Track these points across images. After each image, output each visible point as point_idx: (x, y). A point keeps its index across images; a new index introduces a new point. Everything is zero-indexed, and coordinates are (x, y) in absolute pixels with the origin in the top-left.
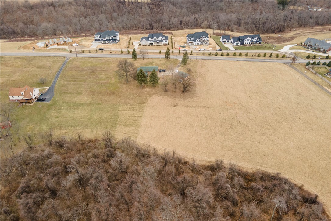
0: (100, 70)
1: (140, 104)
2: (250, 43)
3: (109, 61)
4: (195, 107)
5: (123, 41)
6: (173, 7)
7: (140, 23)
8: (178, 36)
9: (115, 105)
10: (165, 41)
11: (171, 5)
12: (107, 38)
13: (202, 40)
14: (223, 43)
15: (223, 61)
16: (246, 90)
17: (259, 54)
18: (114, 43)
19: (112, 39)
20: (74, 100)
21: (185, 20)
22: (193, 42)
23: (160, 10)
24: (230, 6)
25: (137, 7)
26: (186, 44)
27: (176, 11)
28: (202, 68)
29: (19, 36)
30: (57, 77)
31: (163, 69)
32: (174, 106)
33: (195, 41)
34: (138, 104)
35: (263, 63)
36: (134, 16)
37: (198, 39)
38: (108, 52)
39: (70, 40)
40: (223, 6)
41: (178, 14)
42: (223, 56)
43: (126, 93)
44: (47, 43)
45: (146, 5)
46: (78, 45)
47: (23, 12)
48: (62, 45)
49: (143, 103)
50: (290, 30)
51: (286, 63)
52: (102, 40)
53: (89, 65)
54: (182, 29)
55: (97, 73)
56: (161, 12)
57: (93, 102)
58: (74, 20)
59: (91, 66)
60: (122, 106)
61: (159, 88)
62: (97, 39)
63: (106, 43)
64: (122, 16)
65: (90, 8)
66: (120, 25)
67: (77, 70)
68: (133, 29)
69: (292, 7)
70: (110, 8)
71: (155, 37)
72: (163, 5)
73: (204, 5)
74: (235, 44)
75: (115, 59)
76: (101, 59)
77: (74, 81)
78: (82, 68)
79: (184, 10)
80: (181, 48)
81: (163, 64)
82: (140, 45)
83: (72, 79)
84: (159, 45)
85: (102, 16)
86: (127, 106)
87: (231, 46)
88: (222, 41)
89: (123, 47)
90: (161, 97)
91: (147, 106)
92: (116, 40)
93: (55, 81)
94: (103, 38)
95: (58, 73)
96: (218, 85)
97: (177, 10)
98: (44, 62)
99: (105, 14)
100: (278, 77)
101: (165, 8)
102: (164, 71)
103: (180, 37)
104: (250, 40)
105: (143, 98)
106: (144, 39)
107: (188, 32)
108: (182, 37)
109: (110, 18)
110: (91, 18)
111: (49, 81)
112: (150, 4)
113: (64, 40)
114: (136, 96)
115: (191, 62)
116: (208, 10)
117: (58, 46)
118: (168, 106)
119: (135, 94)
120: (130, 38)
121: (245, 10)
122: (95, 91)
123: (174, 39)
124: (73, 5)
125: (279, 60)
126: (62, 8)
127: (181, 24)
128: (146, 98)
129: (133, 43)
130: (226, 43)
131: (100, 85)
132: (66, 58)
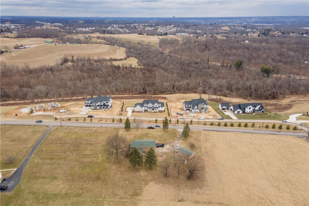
0: (85, 144)
1: (133, 196)
2: (252, 112)
3: (98, 131)
4: (207, 203)
5: (115, 106)
6: (165, 72)
7: (133, 86)
8: (173, 102)
9: (99, 198)
10: (161, 107)
11: (163, 71)
12: (99, 104)
13: (200, 107)
14: (222, 110)
15: (229, 133)
16: (267, 176)
17: (267, 125)
18: (106, 109)
19: (104, 105)
20: (46, 188)
21: (178, 84)
22: (191, 109)
23: (153, 75)
24: (217, 72)
25: (131, 72)
26: (183, 111)
27: (167, 76)
28: (206, 142)
29: (10, 99)
30: (31, 154)
31: (161, 143)
32: (179, 201)
33: (193, 108)
34: (129, 197)
35: (275, 136)
36: (127, 80)
37: (196, 107)
38: (98, 120)
39: (59, 105)
40: (211, 72)
41: (169, 78)
42: (227, 126)
43: (115, 178)
44: (33, 109)
45: (140, 70)
46: (66, 111)
47: (22, 76)
48: (48, 110)
49: (136, 195)
50: (284, 97)
51: (301, 137)
52: (93, 105)
53: (74, 136)
54: (175, 94)
55: (81, 148)
56: (153, 76)
57: (70, 191)
58: (69, 83)
59: (76, 138)
60: (108, 200)
61: (158, 171)
62: (87, 104)
63: (97, 109)
64: (116, 80)
65: (86, 72)
66: (113, 89)
67: (58, 143)
68: (126, 92)
69: (275, 75)
70: (105, 73)
71: (150, 104)
72: (155, 70)
73: (193, 71)
74: (236, 112)
75: (105, 129)
76: (88, 129)
77: (52, 159)
78: (65, 141)
79: (175, 75)
80: (178, 116)
81: (160, 136)
82: (133, 111)
83: (49, 156)
84: (154, 112)
85: (97, 80)
86: (115, 200)
87: (232, 114)
88: (221, 109)
89: (115, 113)
90: (161, 185)
91: (142, 201)
92: (108, 106)
93: (27, 159)
94: (94, 104)
95: (34, 148)
96: (231, 168)
97: (169, 75)
98: (21, 133)
99: (100, 78)
100: (300, 157)
101: (157, 73)
102: (162, 146)
103: (175, 102)
104: (252, 108)
105: (137, 187)
106: (138, 106)
107: (182, 97)
108: (178, 103)
109: (105, 82)
110: (86, 81)
111: (19, 160)
112: (143, 69)
113: (52, 105)
114: (127, 182)
115: (192, 134)
116: (198, 76)
117: (44, 112)
118: (171, 200)
119: (127, 180)
120: (123, 103)
121: (231, 76)
122: (75, 174)
123: (170, 104)
124: (70, 70)
125: (291, 132)
126: (59, 73)
127: (173, 88)
128: (141, 187)
129: (126, 109)
130: (226, 110)
131: (83, 166)
132: (49, 127)
